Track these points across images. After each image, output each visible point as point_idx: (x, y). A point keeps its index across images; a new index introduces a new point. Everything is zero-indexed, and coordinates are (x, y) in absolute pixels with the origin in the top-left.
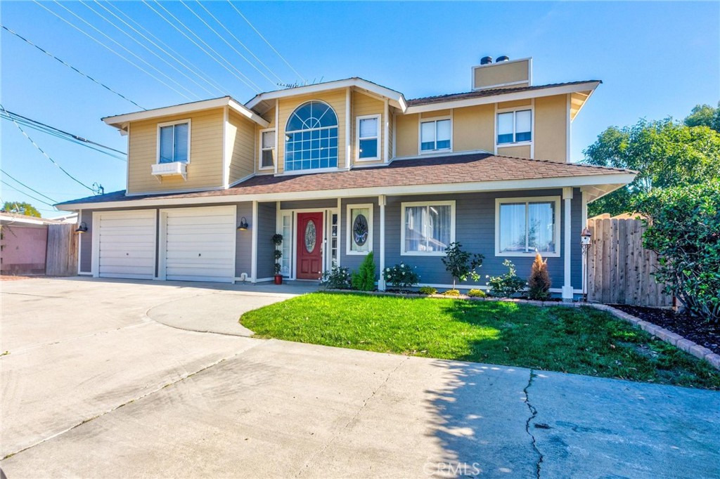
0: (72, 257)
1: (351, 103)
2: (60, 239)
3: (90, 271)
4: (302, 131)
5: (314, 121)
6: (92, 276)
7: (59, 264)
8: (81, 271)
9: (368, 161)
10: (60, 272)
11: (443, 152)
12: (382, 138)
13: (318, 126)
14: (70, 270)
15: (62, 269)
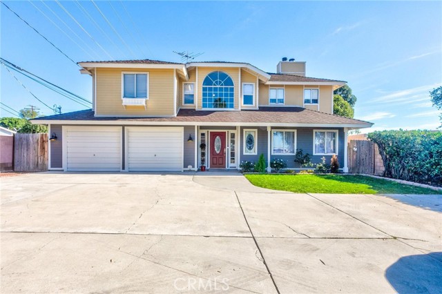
0: (42, 158)
1: (241, 75)
2: (28, 144)
3: (62, 167)
4: (213, 86)
5: (220, 82)
6: (63, 170)
7: (28, 163)
8: (51, 167)
9: (248, 106)
10: (29, 168)
11: (280, 105)
12: (256, 96)
13: (222, 85)
14: (40, 167)
15: (31, 167)
